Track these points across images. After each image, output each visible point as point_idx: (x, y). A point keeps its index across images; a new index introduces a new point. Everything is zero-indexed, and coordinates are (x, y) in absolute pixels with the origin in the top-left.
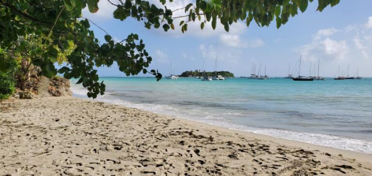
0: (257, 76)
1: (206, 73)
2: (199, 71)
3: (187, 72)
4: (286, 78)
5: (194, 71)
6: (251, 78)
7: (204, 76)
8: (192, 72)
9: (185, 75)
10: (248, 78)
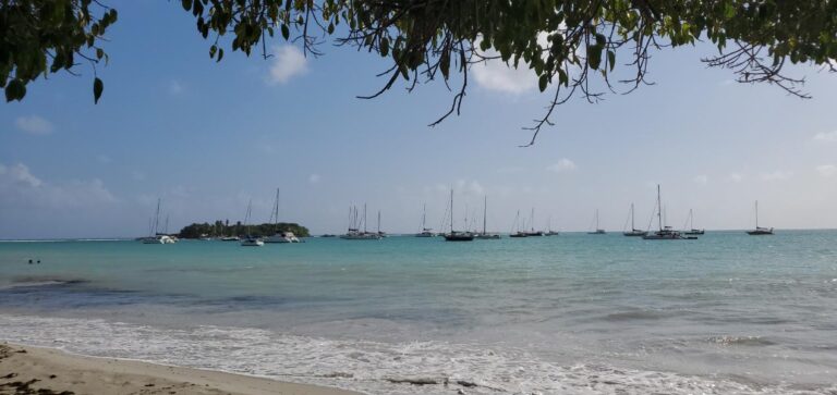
0: (362, 234)
1: (244, 227)
2: (224, 223)
3: (194, 225)
4: (418, 236)
5: (212, 222)
6: (348, 237)
7: (247, 234)
8: (206, 225)
9: (191, 233)
10: (342, 237)
